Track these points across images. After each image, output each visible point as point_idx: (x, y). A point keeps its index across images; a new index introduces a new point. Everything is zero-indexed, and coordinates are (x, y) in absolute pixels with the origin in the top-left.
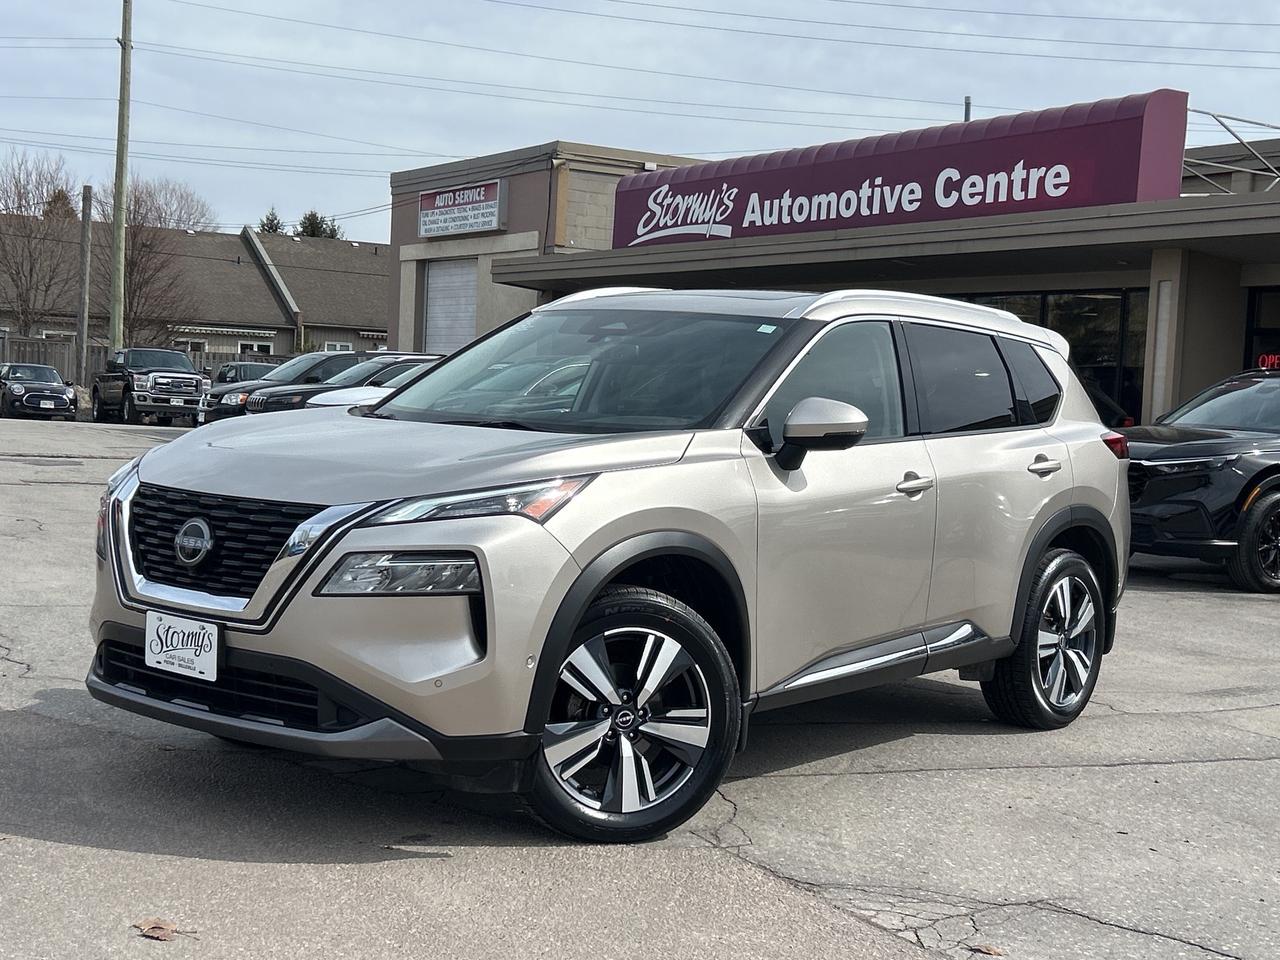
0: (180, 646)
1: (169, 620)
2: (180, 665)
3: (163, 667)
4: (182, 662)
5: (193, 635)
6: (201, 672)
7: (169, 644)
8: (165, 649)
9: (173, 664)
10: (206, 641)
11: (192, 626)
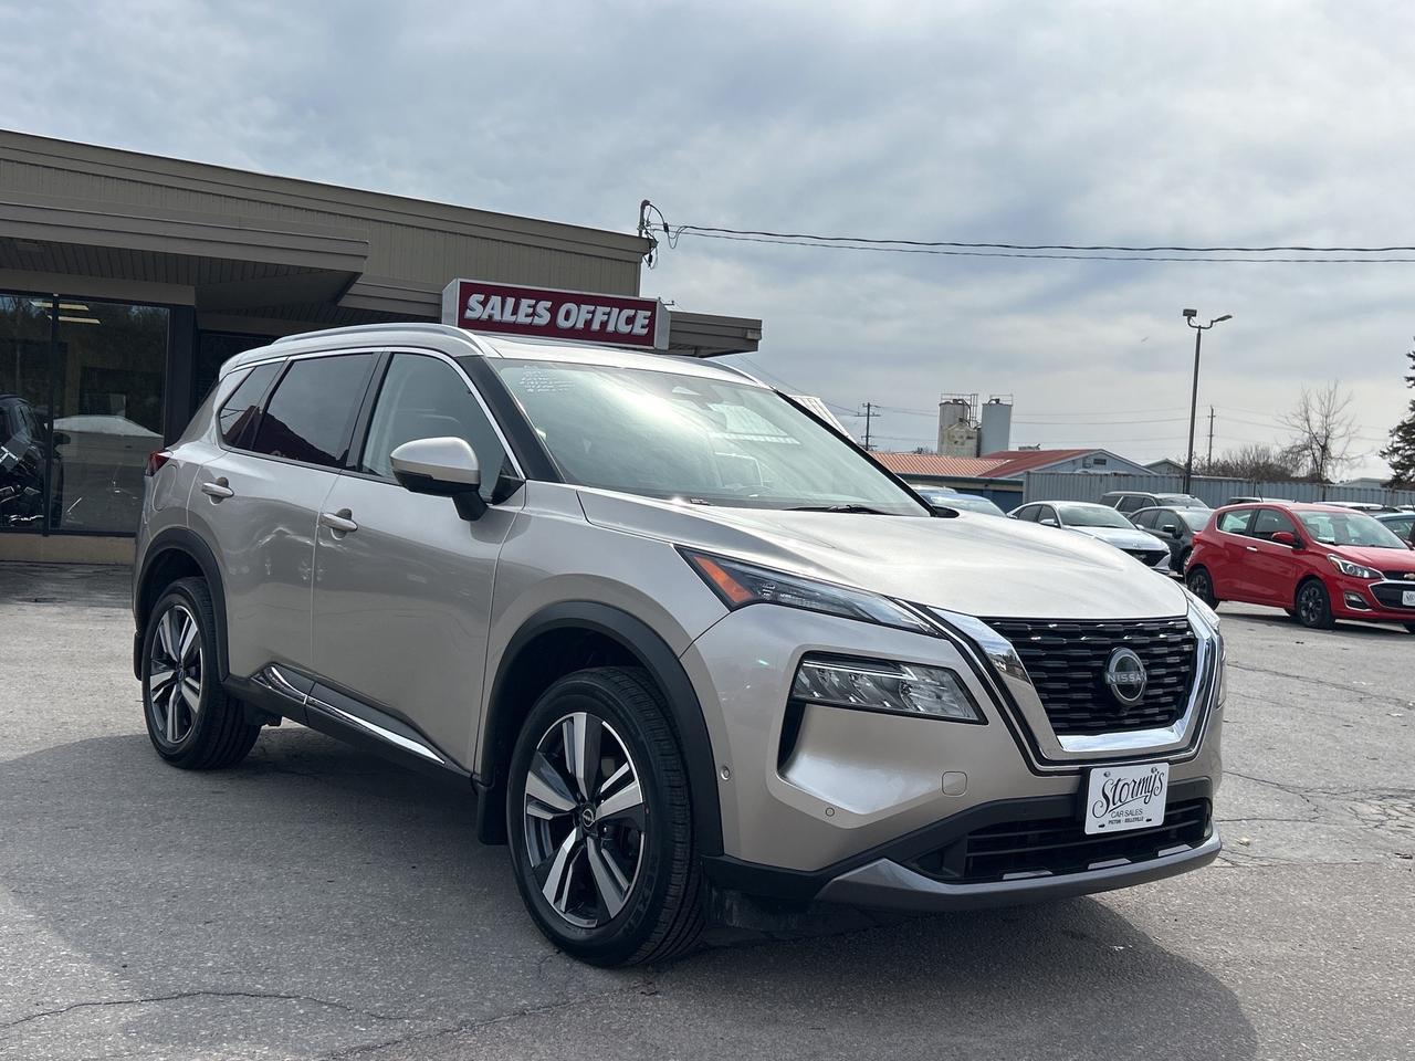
0: (1130, 798)
1: (1118, 772)
2: (1127, 821)
3: (1109, 829)
4: (1130, 817)
5: (1145, 781)
6: (1149, 820)
7: (1117, 799)
8: (1111, 807)
9: (1119, 821)
10: (1158, 784)
11: (1141, 771)
